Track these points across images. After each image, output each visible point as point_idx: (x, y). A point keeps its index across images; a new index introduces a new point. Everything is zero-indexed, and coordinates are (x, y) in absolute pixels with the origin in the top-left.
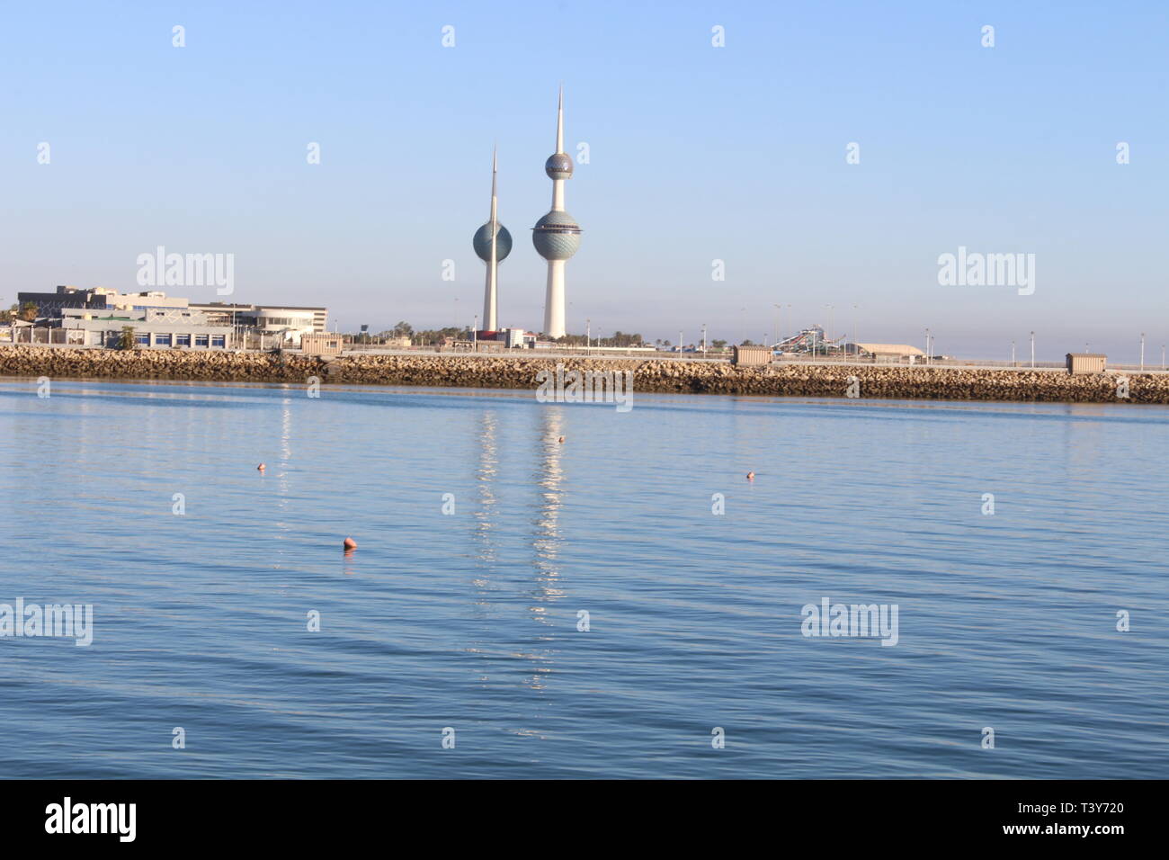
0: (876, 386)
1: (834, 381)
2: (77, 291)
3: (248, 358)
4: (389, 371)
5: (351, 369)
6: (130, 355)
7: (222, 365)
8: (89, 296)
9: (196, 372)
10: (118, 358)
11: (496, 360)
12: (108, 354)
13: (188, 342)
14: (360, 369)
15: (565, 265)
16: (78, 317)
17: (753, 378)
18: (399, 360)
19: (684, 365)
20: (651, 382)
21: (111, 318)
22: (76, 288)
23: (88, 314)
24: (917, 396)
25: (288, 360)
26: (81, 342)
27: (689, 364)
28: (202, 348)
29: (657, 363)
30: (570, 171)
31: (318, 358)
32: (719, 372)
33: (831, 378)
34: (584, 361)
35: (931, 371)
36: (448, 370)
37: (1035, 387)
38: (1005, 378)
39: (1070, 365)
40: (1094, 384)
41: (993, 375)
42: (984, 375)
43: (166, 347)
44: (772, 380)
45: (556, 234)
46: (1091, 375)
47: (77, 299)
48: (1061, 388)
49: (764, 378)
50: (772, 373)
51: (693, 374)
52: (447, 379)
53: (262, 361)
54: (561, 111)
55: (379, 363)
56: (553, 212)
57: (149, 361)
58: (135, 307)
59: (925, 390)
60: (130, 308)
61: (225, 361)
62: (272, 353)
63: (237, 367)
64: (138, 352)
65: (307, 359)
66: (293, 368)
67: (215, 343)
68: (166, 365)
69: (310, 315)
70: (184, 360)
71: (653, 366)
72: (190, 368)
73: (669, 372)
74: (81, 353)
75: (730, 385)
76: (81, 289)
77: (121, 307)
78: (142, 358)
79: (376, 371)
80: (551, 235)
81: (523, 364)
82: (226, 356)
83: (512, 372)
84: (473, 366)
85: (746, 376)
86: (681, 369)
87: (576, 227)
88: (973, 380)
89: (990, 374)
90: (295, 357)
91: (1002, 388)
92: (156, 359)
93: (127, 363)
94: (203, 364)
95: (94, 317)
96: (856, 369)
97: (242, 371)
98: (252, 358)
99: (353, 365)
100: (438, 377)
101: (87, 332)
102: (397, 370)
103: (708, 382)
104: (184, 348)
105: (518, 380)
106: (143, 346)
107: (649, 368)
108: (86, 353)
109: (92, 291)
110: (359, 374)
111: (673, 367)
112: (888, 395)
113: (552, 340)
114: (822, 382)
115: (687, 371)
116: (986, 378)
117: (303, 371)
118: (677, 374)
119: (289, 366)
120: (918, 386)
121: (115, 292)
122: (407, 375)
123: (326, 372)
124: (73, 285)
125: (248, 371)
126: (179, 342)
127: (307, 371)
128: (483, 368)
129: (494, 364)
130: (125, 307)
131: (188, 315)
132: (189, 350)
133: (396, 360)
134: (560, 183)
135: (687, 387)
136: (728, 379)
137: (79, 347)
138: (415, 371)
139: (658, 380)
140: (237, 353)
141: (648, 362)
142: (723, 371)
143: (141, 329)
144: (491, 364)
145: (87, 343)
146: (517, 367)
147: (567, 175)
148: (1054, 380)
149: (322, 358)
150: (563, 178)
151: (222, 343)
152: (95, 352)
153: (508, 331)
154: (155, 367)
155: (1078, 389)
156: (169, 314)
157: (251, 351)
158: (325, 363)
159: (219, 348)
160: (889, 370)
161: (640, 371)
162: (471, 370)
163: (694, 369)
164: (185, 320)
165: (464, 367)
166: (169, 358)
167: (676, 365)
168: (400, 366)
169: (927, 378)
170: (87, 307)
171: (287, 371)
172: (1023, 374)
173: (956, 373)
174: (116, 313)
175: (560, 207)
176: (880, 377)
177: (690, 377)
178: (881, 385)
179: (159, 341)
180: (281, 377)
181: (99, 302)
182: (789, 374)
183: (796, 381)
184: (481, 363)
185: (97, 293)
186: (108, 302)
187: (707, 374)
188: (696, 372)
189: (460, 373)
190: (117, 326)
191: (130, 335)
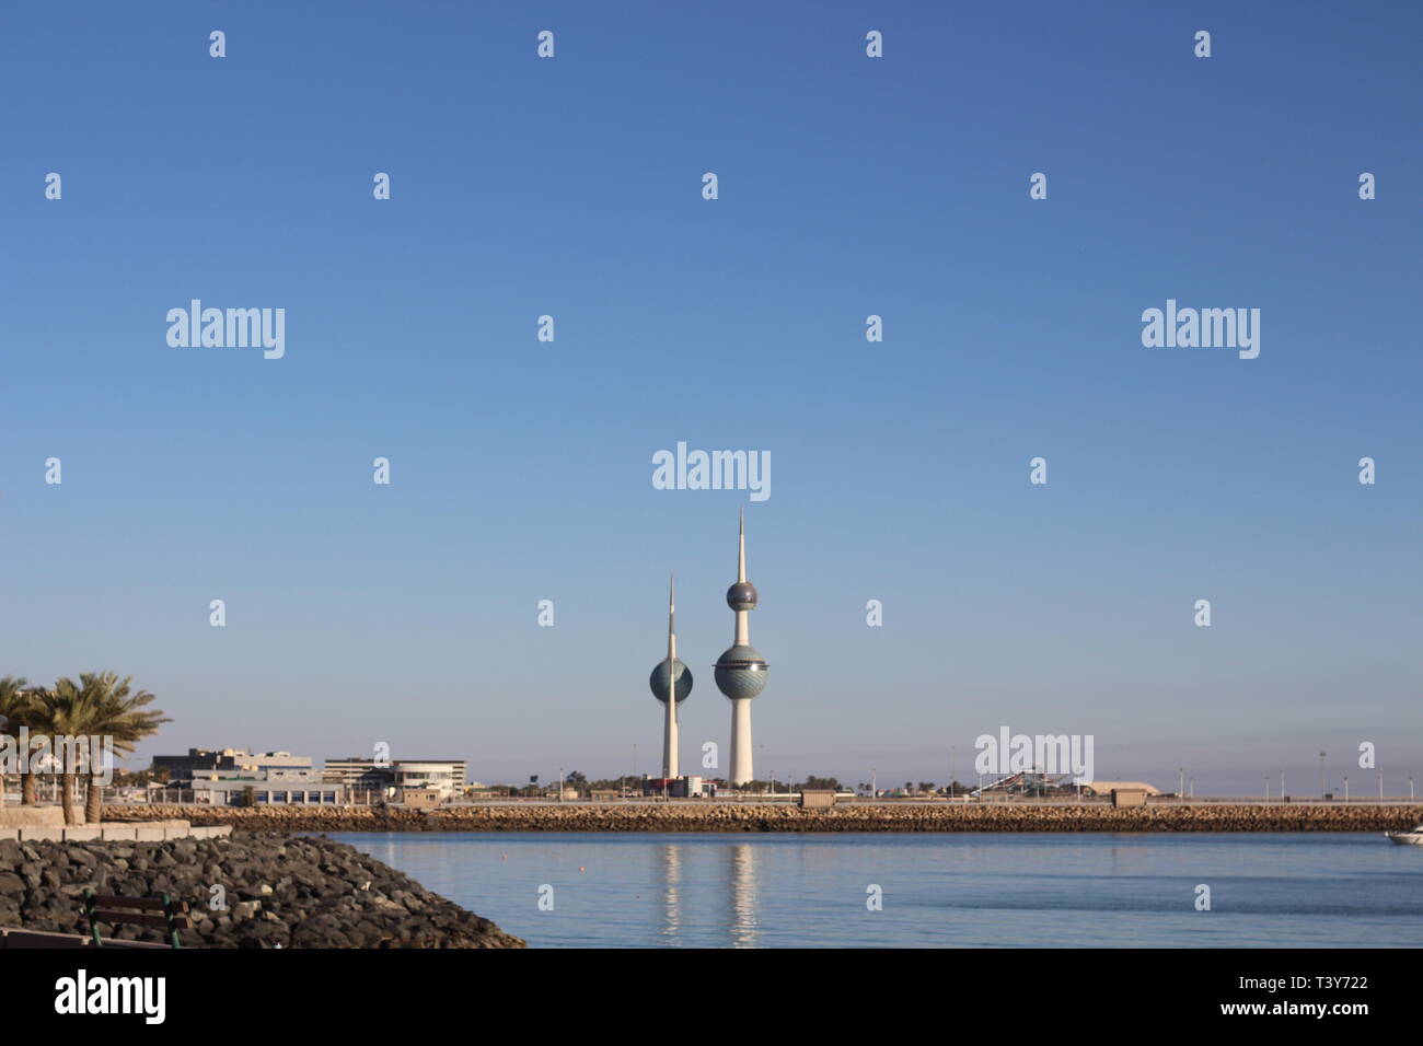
0: (930, 824)
1: (891, 820)
2: (207, 754)
3: (355, 812)
4: (482, 820)
5: (447, 819)
6: (251, 812)
7: (332, 819)
8: (219, 758)
9: (309, 825)
10: (239, 814)
11: (580, 809)
12: (231, 811)
13: (301, 798)
14: (456, 819)
15: (751, 704)
16: (207, 778)
17: (816, 819)
18: (492, 810)
19: (753, 808)
20: (722, 825)
21: (238, 778)
22: (206, 750)
23: (214, 775)
24: (968, 830)
25: (392, 813)
26: (207, 801)
27: (758, 808)
28: (314, 804)
29: (729, 808)
30: (753, 601)
31: (419, 810)
32: (786, 815)
33: (890, 817)
34: (661, 807)
35: (983, 808)
36: (536, 819)
37: (1079, 820)
38: (1052, 812)
39: (1114, 801)
40: (1136, 816)
41: (1042, 810)
42: (1033, 811)
43: (282, 803)
44: (834, 820)
45: (740, 671)
46: (1133, 808)
47: (208, 761)
48: (1104, 821)
49: (827, 819)
50: (835, 814)
51: (761, 817)
52: (534, 827)
53: (369, 814)
54: (742, 536)
55: (474, 813)
56: (736, 646)
57: (266, 817)
58: (260, 767)
59: (976, 826)
60: (256, 769)
61: (335, 815)
62: (377, 808)
63: (345, 820)
64: (257, 809)
65: (408, 811)
66: (395, 820)
67: (325, 799)
68: (282, 820)
69: (448, 768)
70: (298, 815)
71: (725, 810)
72: (303, 822)
73: (739, 815)
74: (207, 811)
75: (795, 826)
76: (211, 751)
77: (247, 768)
78: (261, 814)
79: (470, 821)
80: (735, 672)
81: (605, 811)
82: (336, 811)
83: (594, 819)
84: (559, 814)
85: (811, 817)
86: (750, 812)
87: (762, 662)
88: (1022, 816)
89: (1038, 810)
90: (398, 810)
91: (1048, 822)
92: (273, 815)
93: (247, 819)
94: (315, 818)
95: (220, 778)
96: (913, 808)
97: (350, 824)
98: (359, 812)
99: (450, 816)
100: (526, 825)
101: (212, 792)
102: (490, 819)
103: (775, 823)
104: (299, 804)
105: (599, 826)
106: (262, 803)
107: (721, 812)
108: (211, 811)
109: (221, 754)
110: (455, 824)
111: (743, 811)
112: (941, 830)
113: (735, 787)
114: (880, 821)
115: (756, 814)
116: (1035, 813)
117: (404, 823)
118: (746, 817)
119: (393, 819)
120: (970, 823)
121: (242, 753)
122: (498, 824)
123: (425, 823)
124: (204, 748)
125: (355, 824)
126: (294, 799)
127: (408, 823)
128: (568, 816)
129: (579, 812)
130: (251, 768)
131: (305, 774)
132: (303, 806)
133: (489, 811)
134: (744, 615)
135: (756, 829)
136: (793, 821)
137: (205, 806)
138: (506, 820)
139: (729, 823)
140: (346, 807)
141: (720, 806)
142: (789, 813)
143: (259, 787)
144: (575, 811)
145: (212, 802)
146: (599, 815)
147: (750, 605)
148: (1099, 814)
149: (422, 810)
150: (747, 609)
151: (332, 799)
152: (219, 810)
153: (686, 779)
154: (273, 822)
155: (1118, 821)
156: (287, 773)
157: (358, 806)
158: (425, 815)
159: (330, 804)
160: (944, 808)
161: (713, 815)
162: (557, 818)
163: (762, 812)
164: (302, 779)
165: (550, 815)
166: (285, 813)
167: (746, 808)
168: (492, 815)
169: (980, 814)
170: (217, 768)
171: (390, 823)
172: (1069, 808)
173: (1007, 809)
174: (242, 773)
175: (744, 640)
176: (936, 815)
177: (758, 820)
178: (936, 823)
179: (276, 799)
180: (385, 828)
181: (228, 763)
182: (851, 814)
183: (855, 821)
184: (566, 812)
185: (226, 755)
186: (236, 763)
187: (774, 816)
188: (765, 815)
189: (546, 820)
190: (239, 786)
191: (250, 794)
